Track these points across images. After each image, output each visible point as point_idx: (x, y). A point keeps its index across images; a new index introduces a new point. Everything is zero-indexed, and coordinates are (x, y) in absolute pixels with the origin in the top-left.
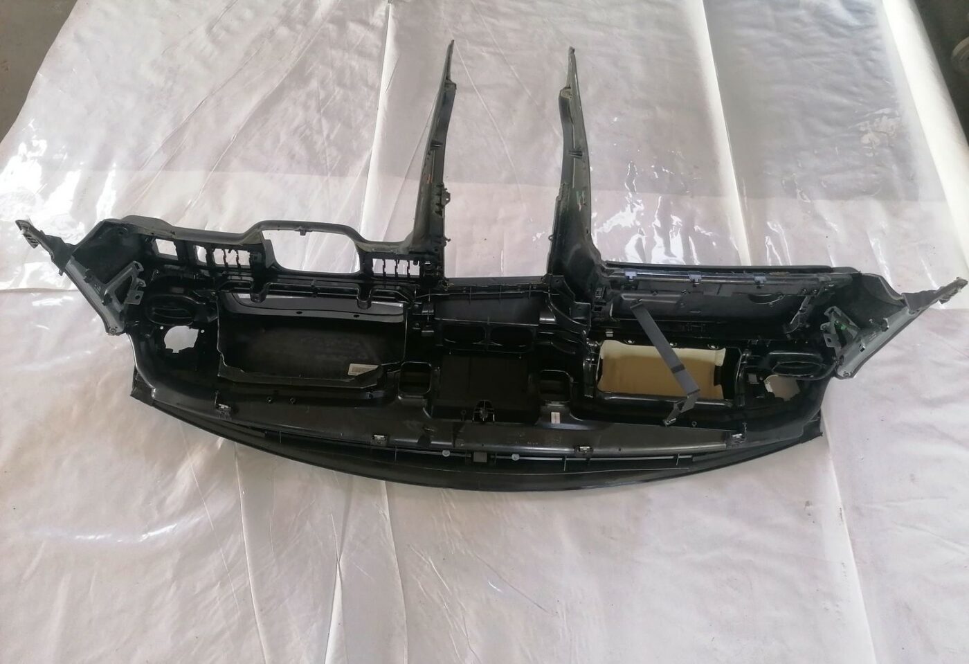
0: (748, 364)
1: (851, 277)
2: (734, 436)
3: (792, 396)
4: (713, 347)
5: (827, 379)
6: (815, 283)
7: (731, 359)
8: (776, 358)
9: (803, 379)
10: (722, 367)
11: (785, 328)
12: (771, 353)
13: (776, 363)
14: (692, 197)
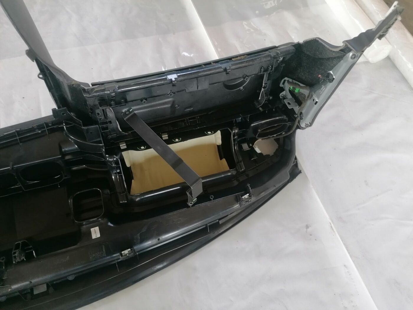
0: (238, 138)
1: (293, 48)
2: (243, 197)
3: (274, 151)
4: (209, 133)
5: (294, 132)
6: (269, 59)
7: (225, 137)
8: (256, 128)
9: (278, 137)
10: (221, 145)
11: (256, 104)
12: (252, 125)
13: (257, 132)
14: (174, 34)
